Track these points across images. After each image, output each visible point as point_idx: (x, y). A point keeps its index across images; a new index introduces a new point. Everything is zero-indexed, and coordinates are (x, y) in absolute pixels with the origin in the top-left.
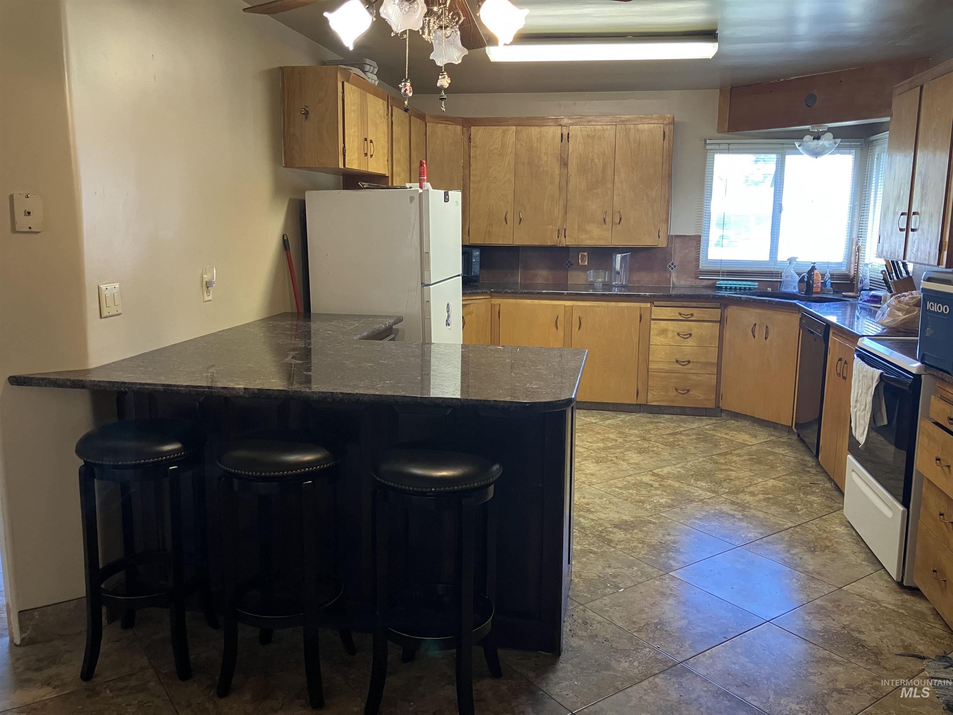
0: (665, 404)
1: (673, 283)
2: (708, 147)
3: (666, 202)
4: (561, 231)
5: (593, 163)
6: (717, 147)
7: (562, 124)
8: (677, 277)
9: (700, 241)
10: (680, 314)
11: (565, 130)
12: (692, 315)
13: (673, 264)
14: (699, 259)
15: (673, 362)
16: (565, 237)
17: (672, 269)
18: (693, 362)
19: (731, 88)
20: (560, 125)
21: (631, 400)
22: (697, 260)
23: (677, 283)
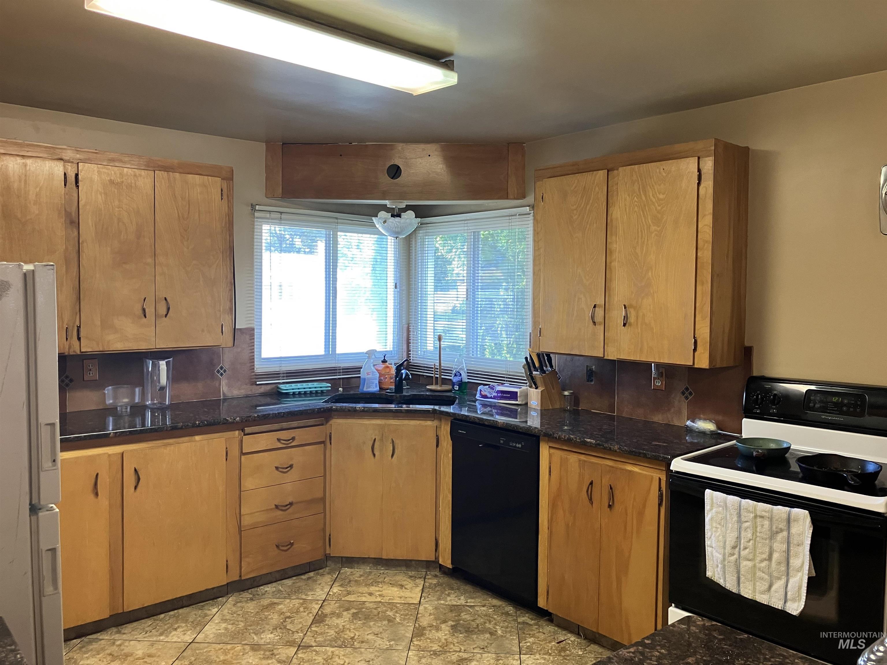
0: (265, 571)
1: (224, 394)
2: (257, 214)
3: (229, 285)
4: (70, 329)
5: (120, 224)
6: (268, 215)
7: (64, 158)
8: (229, 386)
9: (253, 335)
10: (279, 440)
11: (70, 168)
12: (293, 439)
13: (222, 368)
14: (254, 359)
15: (271, 509)
16: (79, 339)
17: (222, 374)
18: (297, 503)
19: (283, 144)
20: (61, 159)
21: (221, 580)
22: (252, 360)
23: (229, 395)
